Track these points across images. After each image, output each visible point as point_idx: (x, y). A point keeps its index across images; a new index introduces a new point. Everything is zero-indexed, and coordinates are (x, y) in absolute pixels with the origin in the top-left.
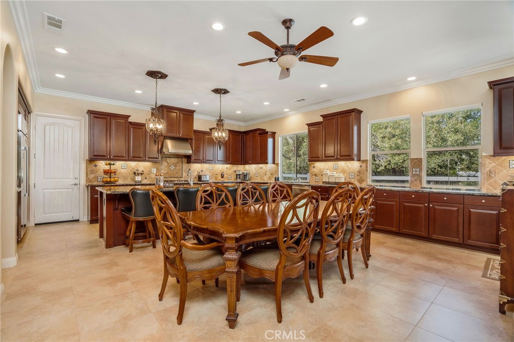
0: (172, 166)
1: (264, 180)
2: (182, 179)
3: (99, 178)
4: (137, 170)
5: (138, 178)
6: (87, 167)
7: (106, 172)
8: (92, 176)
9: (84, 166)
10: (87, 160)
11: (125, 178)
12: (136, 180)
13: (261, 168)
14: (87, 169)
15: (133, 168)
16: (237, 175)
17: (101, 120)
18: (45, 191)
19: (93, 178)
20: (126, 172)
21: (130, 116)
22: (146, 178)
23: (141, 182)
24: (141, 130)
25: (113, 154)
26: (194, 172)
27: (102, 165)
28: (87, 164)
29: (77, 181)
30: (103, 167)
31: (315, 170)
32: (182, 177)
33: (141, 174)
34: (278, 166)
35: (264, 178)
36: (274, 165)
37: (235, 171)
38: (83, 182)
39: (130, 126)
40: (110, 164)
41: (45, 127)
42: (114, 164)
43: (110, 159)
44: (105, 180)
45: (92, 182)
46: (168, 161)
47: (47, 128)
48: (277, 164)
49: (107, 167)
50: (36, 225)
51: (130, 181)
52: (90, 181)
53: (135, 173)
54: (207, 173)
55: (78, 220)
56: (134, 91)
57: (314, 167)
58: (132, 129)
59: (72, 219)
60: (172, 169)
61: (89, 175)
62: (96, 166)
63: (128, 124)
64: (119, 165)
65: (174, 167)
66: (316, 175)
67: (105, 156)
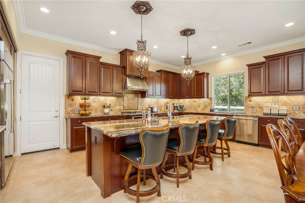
0: (131, 100)
1: (197, 110)
2: (138, 111)
3: (76, 110)
4: (106, 104)
5: (106, 111)
6: (65, 101)
7: (81, 106)
8: (70, 109)
9: (63, 100)
10: (65, 95)
11: (96, 111)
12: (105, 112)
13: (195, 101)
14: (65, 103)
15: (102, 102)
16: (175, 107)
17: (78, 59)
18: (30, 123)
19: (71, 110)
20: (97, 105)
21: (101, 57)
22: (112, 110)
23: (109, 114)
24: (110, 70)
25: (88, 90)
26: (146, 105)
27: (78, 99)
28: (65, 98)
29: (57, 114)
30: (79, 101)
31: (251, 103)
32: (138, 109)
33: (109, 107)
34: (212, 100)
35: (198, 109)
36: (207, 99)
37: (174, 104)
38: (62, 114)
39: (101, 66)
40: (85, 99)
41: (30, 65)
42: (88, 99)
43: (85, 94)
44: (81, 112)
45: (71, 114)
46: (128, 96)
47: (32, 65)
48: (211, 99)
49: (82, 102)
50: (22, 154)
51: (100, 113)
52: (69, 114)
53: (104, 106)
54: (155, 105)
55: (59, 148)
56: (109, 32)
57: (250, 101)
58: (102, 68)
59: (53, 148)
60: (131, 102)
61: (67, 108)
62: (73, 100)
63: (100, 64)
64: (92, 99)
65: (132, 101)
66: (252, 107)
67: (81, 91)
